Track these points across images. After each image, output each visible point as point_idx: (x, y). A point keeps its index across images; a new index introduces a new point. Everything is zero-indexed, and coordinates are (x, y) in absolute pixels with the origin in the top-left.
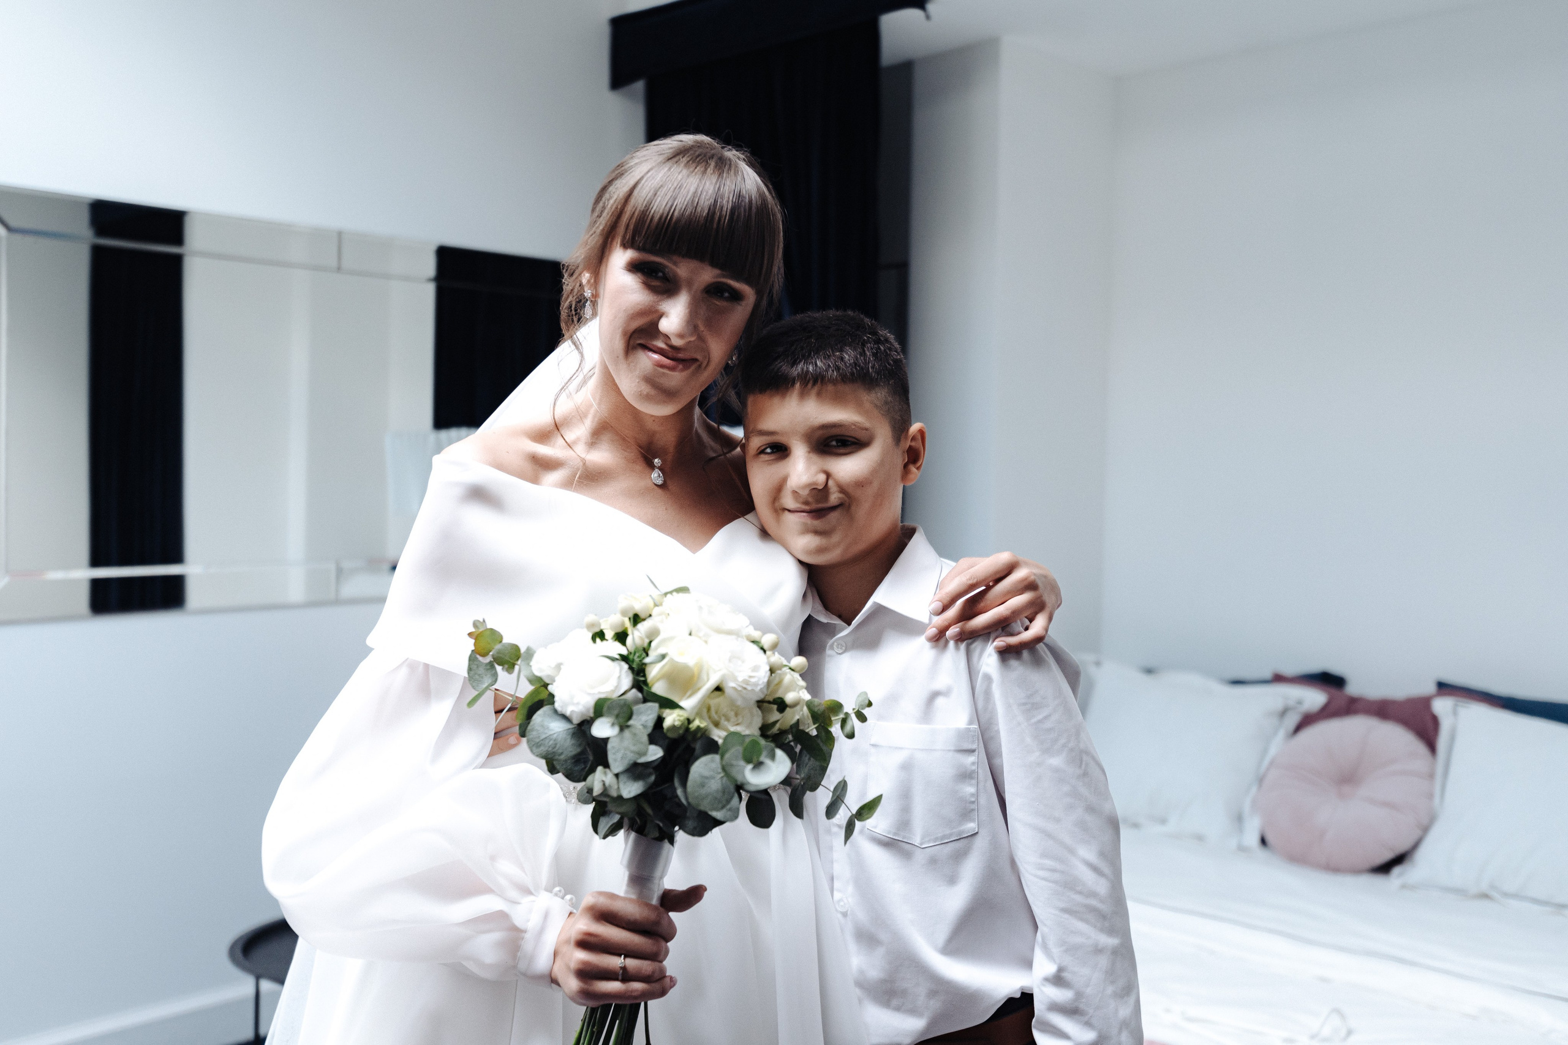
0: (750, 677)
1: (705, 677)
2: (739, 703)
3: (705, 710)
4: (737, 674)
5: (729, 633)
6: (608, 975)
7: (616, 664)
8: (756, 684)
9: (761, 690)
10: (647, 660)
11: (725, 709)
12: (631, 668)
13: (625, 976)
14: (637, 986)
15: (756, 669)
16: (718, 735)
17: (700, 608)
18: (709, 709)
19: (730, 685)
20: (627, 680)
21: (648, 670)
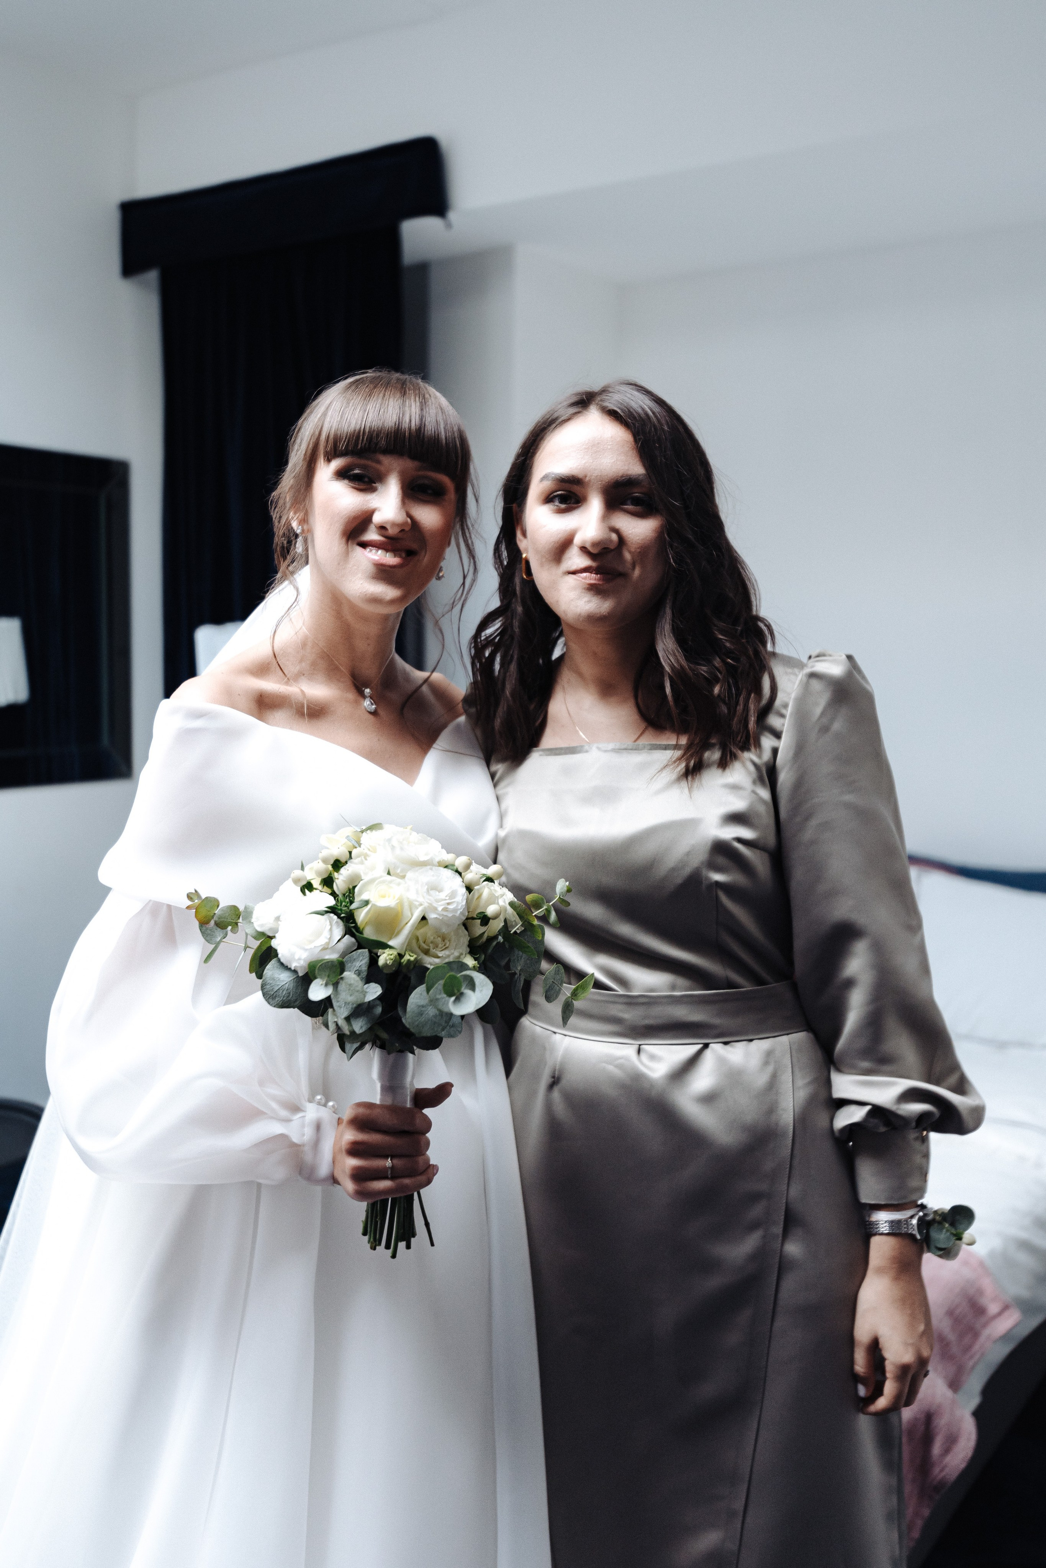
0: (448, 904)
1: (407, 912)
2: (444, 930)
3: (414, 941)
4: (435, 905)
5: (424, 864)
6: (380, 1175)
7: (326, 916)
8: (455, 910)
9: (462, 913)
10: (353, 906)
11: (431, 937)
12: (339, 917)
13: (393, 1174)
14: (407, 1181)
15: (453, 894)
16: (430, 962)
17: (393, 848)
18: (418, 940)
19: (431, 916)
20: (338, 930)
21: (355, 914)
